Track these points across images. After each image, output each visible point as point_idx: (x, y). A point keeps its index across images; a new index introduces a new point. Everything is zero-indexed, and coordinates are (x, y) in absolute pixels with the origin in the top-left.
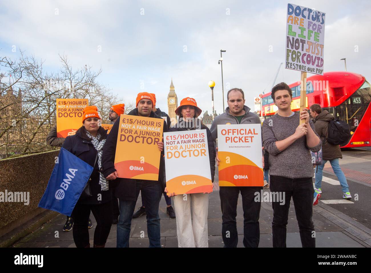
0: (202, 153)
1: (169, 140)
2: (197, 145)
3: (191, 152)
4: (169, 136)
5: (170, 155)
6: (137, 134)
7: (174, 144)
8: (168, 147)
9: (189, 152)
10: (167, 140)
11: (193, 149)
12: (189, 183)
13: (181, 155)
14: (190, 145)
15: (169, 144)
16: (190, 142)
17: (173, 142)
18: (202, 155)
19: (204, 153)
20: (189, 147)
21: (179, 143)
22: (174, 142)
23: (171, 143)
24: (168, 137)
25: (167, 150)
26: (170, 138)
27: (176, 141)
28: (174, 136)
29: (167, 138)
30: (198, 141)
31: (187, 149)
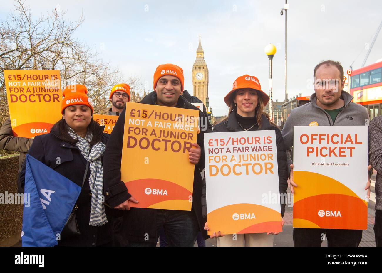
0: (266, 169)
1: (213, 145)
2: (259, 157)
3: (249, 166)
4: (214, 139)
5: (214, 171)
6: (156, 136)
7: (222, 153)
8: (211, 158)
9: (245, 166)
10: (210, 145)
11: (253, 162)
12: (245, 216)
13: (232, 170)
14: (247, 155)
15: (212, 153)
16: (247, 150)
17: (220, 150)
18: (266, 173)
19: (270, 169)
20: (245, 159)
21: (230, 151)
22: (222, 149)
23: (217, 151)
24: (211, 141)
25: (210, 162)
26: (214, 143)
27: (225, 148)
28: (221, 140)
29: (210, 143)
30: (261, 150)
31: (243, 162)
